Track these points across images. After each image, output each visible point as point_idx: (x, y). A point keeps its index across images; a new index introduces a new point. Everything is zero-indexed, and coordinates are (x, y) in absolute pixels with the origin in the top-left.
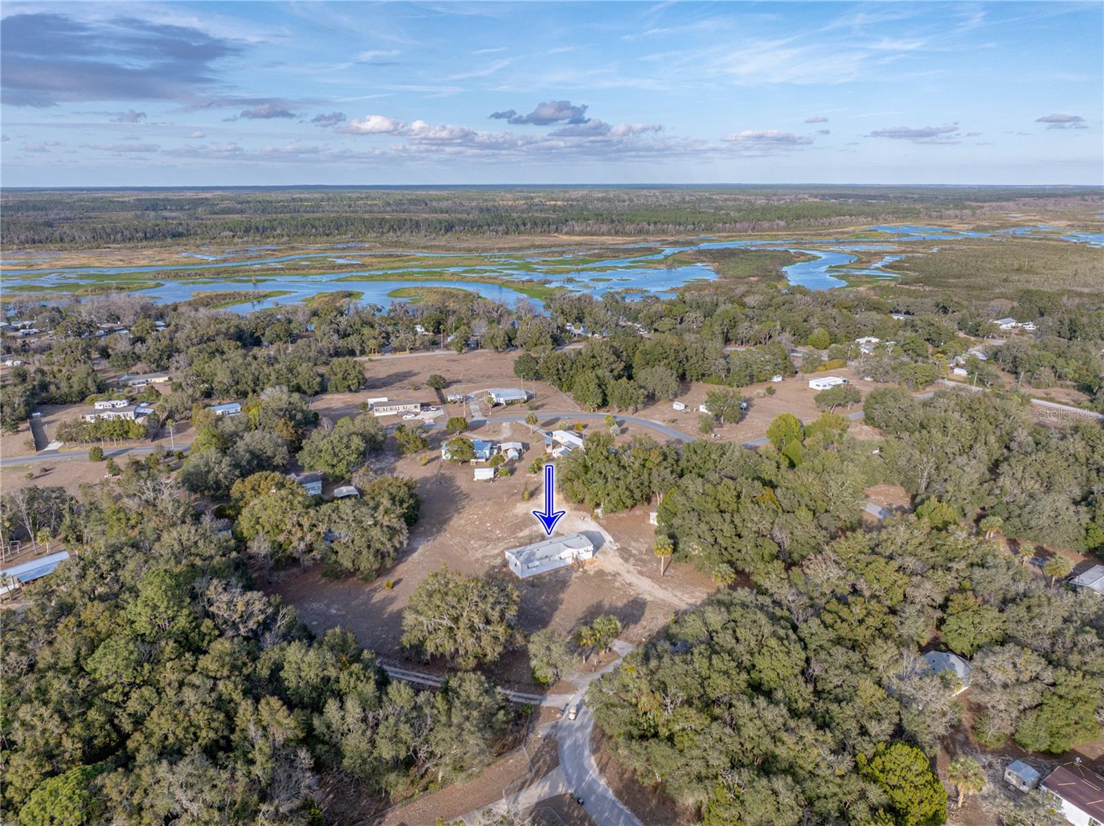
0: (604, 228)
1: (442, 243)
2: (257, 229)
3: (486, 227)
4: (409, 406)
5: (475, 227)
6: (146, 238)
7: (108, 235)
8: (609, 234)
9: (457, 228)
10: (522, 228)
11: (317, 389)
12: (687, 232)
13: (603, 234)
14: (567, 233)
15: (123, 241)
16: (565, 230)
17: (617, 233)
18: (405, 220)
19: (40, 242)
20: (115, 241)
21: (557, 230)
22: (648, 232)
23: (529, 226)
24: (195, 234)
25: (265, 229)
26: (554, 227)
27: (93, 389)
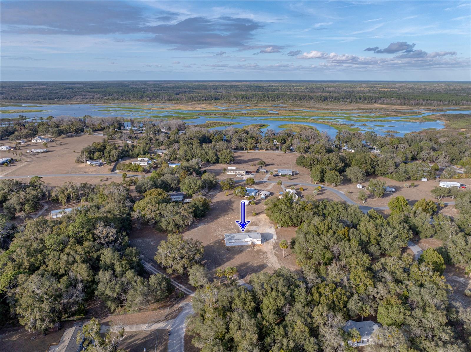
0: (399, 102)
1: (319, 106)
2: (246, 97)
3: (342, 100)
4: (241, 172)
5: (336, 99)
6: (206, 100)
7: (193, 98)
8: (401, 104)
9: (328, 99)
10: (359, 100)
11: (214, 161)
12: (444, 105)
13: (398, 105)
14: (380, 104)
15: (198, 100)
16: (380, 102)
17: (405, 104)
18: (306, 96)
19: (171, 100)
20: (195, 101)
21: (375, 102)
22: (422, 105)
23: (362, 100)
24: (223, 99)
25: (249, 98)
26: (375, 100)
27: (142, 153)
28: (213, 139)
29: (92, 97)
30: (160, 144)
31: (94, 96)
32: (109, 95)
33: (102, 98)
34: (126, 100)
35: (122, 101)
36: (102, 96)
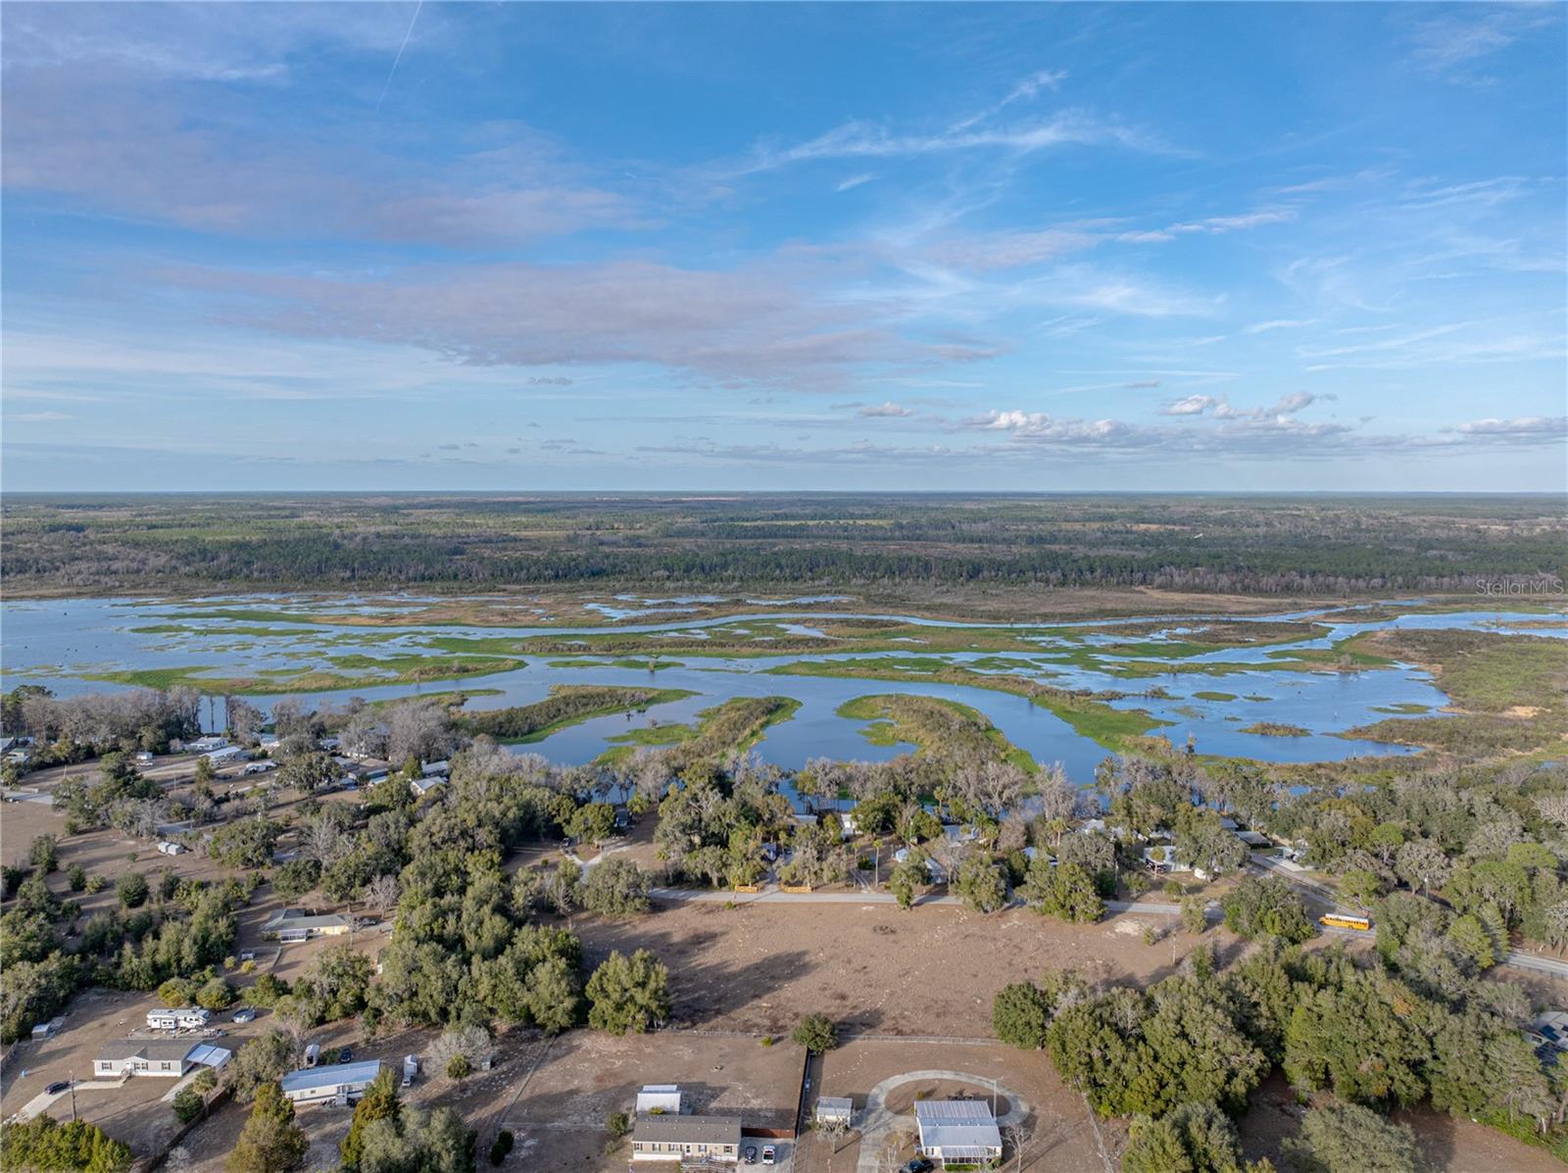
0: (1224, 580)
1: (959, 600)
2: (703, 568)
3: (1031, 574)
4: (711, 1146)
5: (1013, 572)
6: (557, 576)
7: (511, 571)
8: (1233, 591)
9: (986, 573)
10: (1088, 576)
12: (1371, 591)
13: (1221, 591)
14: (1160, 587)
15: (528, 580)
16: (1159, 580)
17: (1246, 590)
18: (910, 559)
19: (431, 579)
20: (518, 581)
21: (1144, 581)
22: (1300, 590)
23: (1098, 573)
24: (621, 572)
25: (712, 568)
26: (1140, 575)
28: (568, 822)
29: (134, 566)
30: (304, 878)
31: (144, 562)
32: (204, 560)
33: (175, 568)
34: (259, 580)
35: (244, 585)
36: (174, 562)
